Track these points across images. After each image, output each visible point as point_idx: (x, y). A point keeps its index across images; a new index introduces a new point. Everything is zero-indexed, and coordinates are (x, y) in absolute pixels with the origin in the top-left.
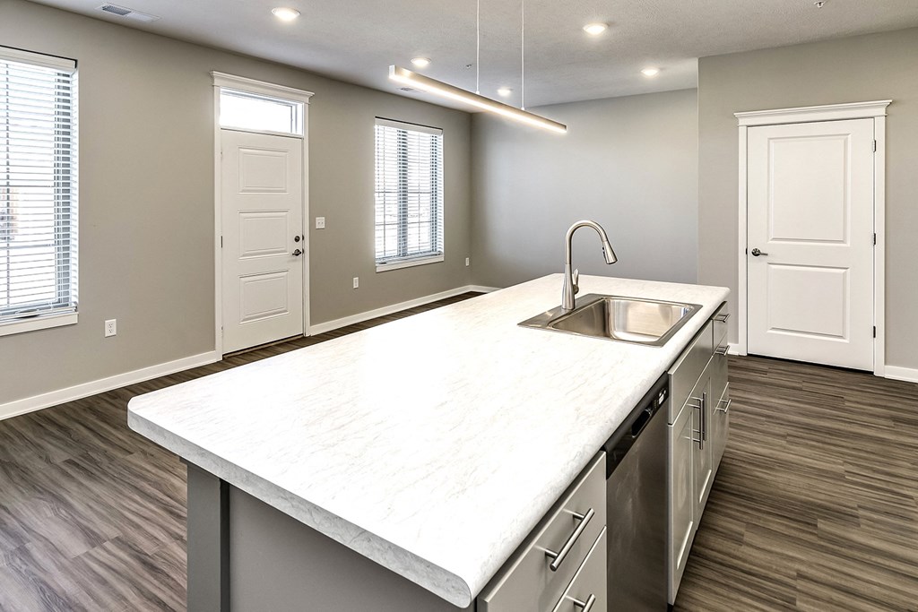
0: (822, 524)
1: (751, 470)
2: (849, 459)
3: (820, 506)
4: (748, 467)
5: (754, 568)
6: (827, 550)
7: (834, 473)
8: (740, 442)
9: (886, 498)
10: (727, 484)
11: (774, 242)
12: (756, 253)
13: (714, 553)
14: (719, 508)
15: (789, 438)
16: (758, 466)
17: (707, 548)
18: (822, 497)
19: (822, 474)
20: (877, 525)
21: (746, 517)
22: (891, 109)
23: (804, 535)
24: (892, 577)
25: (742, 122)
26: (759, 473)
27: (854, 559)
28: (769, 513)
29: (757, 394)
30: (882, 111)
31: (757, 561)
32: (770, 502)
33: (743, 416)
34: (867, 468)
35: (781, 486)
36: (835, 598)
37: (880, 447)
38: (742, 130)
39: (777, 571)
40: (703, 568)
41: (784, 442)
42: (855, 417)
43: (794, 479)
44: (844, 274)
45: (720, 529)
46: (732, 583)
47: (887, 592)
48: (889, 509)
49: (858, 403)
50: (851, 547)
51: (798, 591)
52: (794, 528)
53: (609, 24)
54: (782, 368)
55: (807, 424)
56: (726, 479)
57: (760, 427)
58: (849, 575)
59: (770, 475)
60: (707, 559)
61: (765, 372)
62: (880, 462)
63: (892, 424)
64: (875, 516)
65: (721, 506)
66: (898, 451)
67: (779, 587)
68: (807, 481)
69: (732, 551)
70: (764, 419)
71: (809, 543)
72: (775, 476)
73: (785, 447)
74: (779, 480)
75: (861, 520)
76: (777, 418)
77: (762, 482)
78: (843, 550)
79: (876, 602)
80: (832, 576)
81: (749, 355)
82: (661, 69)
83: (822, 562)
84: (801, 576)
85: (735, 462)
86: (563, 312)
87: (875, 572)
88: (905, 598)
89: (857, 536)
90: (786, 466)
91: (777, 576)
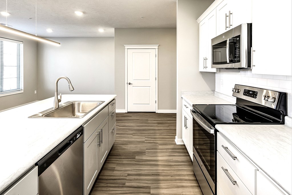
0: (137, 157)
1: (122, 146)
2: (147, 136)
3: (137, 152)
4: (121, 146)
5: (116, 177)
6: (136, 165)
7: (142, 141)
8: (120, 138)
9: (152, 145)
10: (114, 153)
11: (134, 80)
12: (130, 84)
13: (106, 177)
14: (110, 162)
15: (133, 134)
16: (124, 145)
17: (103, 176)
18: (138, 149)
19: (140, 142)
20: (150, 153)
21: (117, 162)
22: (159, 47)
23: (132, 162)
24: (150, 166)
25: (126, 47)
26: (124, 147)
27: (142, 165)
28: (124, 158)
29: (128, 123)
30: (157, 47)
31: (117, 175)
32: (125, 155)
33: (123, 131)
34: (150, 138)
35: (129, 149)
36: (136, 178)
37: (153, 131)
38: (126, 50)
39: (122, 176)
40: (100, 184)
41: (132, 136)
42: (150, 124)
43: (133, 146)
44: (150, 88)
45: (109, 168)
46: (109, 185)
47: (148, 171)
48: (152, 148)
49: (151, 121)
50: (142, 162)
51: (127, 180)
52: (129, 161)
53: (84, 13)
54: (136, 114)
55: (139, 129)
56: (114, 151)
57: (127, 133)
58: (140, 170)
59: (126, 146)
60: (103, 180)
61: (131, 116)
62: (153, 135)
63: (157, 124)
64: (149, 151)
65: (111, 160)
66: (157, 131)
67: (122, 181)
68: (135, 146)
69: (111, 174)
70: (128, 130)
71: (132, 164)
72: (128, 146)
73: (132, 137)
74: (128, 147)
75: (146, 153)
76: (132, 129)
77: (124, 149)
78: (141, 163)
79: (145, 175)
80: (136, 172)
81: (128, 112)
82: (104, 30)
83: (135, 168)
84: (129, 175)
85: (118, 145)
86: (54, 109)
87: (146, 166)
88: (152, 171)
89: (144, 158)
90: (130, 142)
91: (122, 178)
